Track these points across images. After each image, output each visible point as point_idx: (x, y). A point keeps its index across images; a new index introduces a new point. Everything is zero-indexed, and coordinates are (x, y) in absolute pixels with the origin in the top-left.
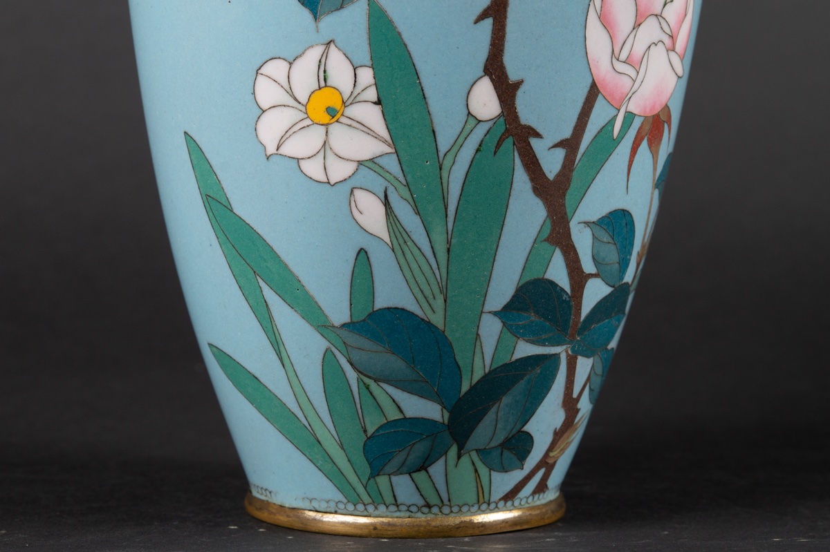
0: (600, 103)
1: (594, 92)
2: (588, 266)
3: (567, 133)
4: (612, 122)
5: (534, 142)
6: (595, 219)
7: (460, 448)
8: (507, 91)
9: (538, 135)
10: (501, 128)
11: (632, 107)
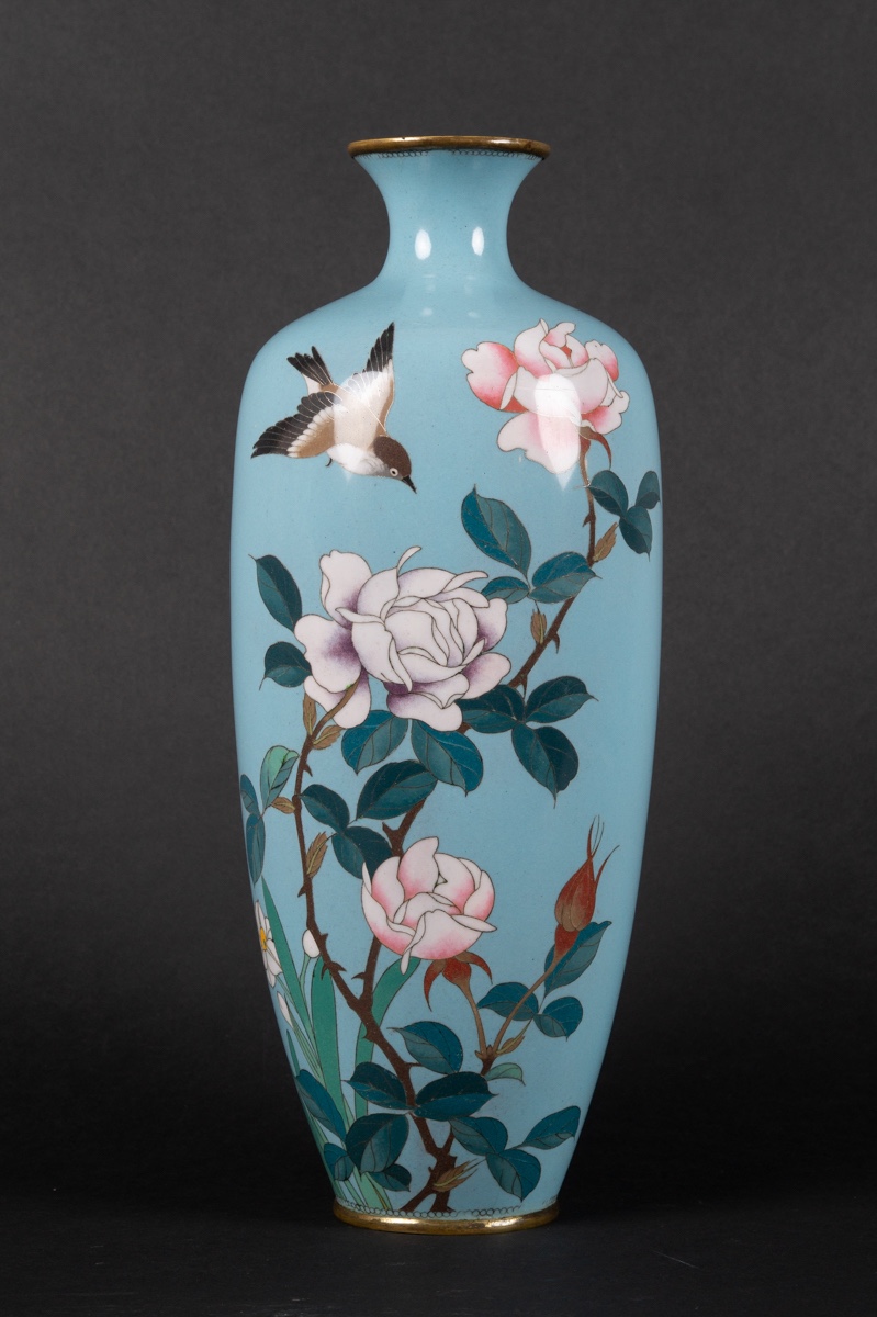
0: (383, 952)
1: (376, 945)
2: (407, 1058)
3: (362, 969)
4: (398, 962)
5: (341, 973)
6: (402, 1026)
7: (359, 1169)
8: (321, 940)
9: (343, 970)
10: (321, 964)
11: (415, 953)
